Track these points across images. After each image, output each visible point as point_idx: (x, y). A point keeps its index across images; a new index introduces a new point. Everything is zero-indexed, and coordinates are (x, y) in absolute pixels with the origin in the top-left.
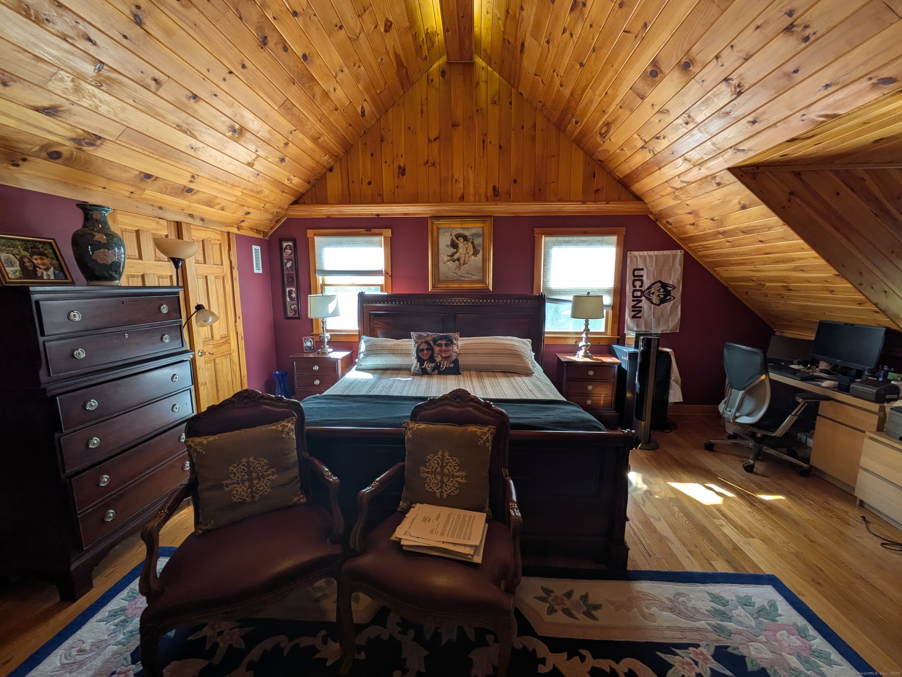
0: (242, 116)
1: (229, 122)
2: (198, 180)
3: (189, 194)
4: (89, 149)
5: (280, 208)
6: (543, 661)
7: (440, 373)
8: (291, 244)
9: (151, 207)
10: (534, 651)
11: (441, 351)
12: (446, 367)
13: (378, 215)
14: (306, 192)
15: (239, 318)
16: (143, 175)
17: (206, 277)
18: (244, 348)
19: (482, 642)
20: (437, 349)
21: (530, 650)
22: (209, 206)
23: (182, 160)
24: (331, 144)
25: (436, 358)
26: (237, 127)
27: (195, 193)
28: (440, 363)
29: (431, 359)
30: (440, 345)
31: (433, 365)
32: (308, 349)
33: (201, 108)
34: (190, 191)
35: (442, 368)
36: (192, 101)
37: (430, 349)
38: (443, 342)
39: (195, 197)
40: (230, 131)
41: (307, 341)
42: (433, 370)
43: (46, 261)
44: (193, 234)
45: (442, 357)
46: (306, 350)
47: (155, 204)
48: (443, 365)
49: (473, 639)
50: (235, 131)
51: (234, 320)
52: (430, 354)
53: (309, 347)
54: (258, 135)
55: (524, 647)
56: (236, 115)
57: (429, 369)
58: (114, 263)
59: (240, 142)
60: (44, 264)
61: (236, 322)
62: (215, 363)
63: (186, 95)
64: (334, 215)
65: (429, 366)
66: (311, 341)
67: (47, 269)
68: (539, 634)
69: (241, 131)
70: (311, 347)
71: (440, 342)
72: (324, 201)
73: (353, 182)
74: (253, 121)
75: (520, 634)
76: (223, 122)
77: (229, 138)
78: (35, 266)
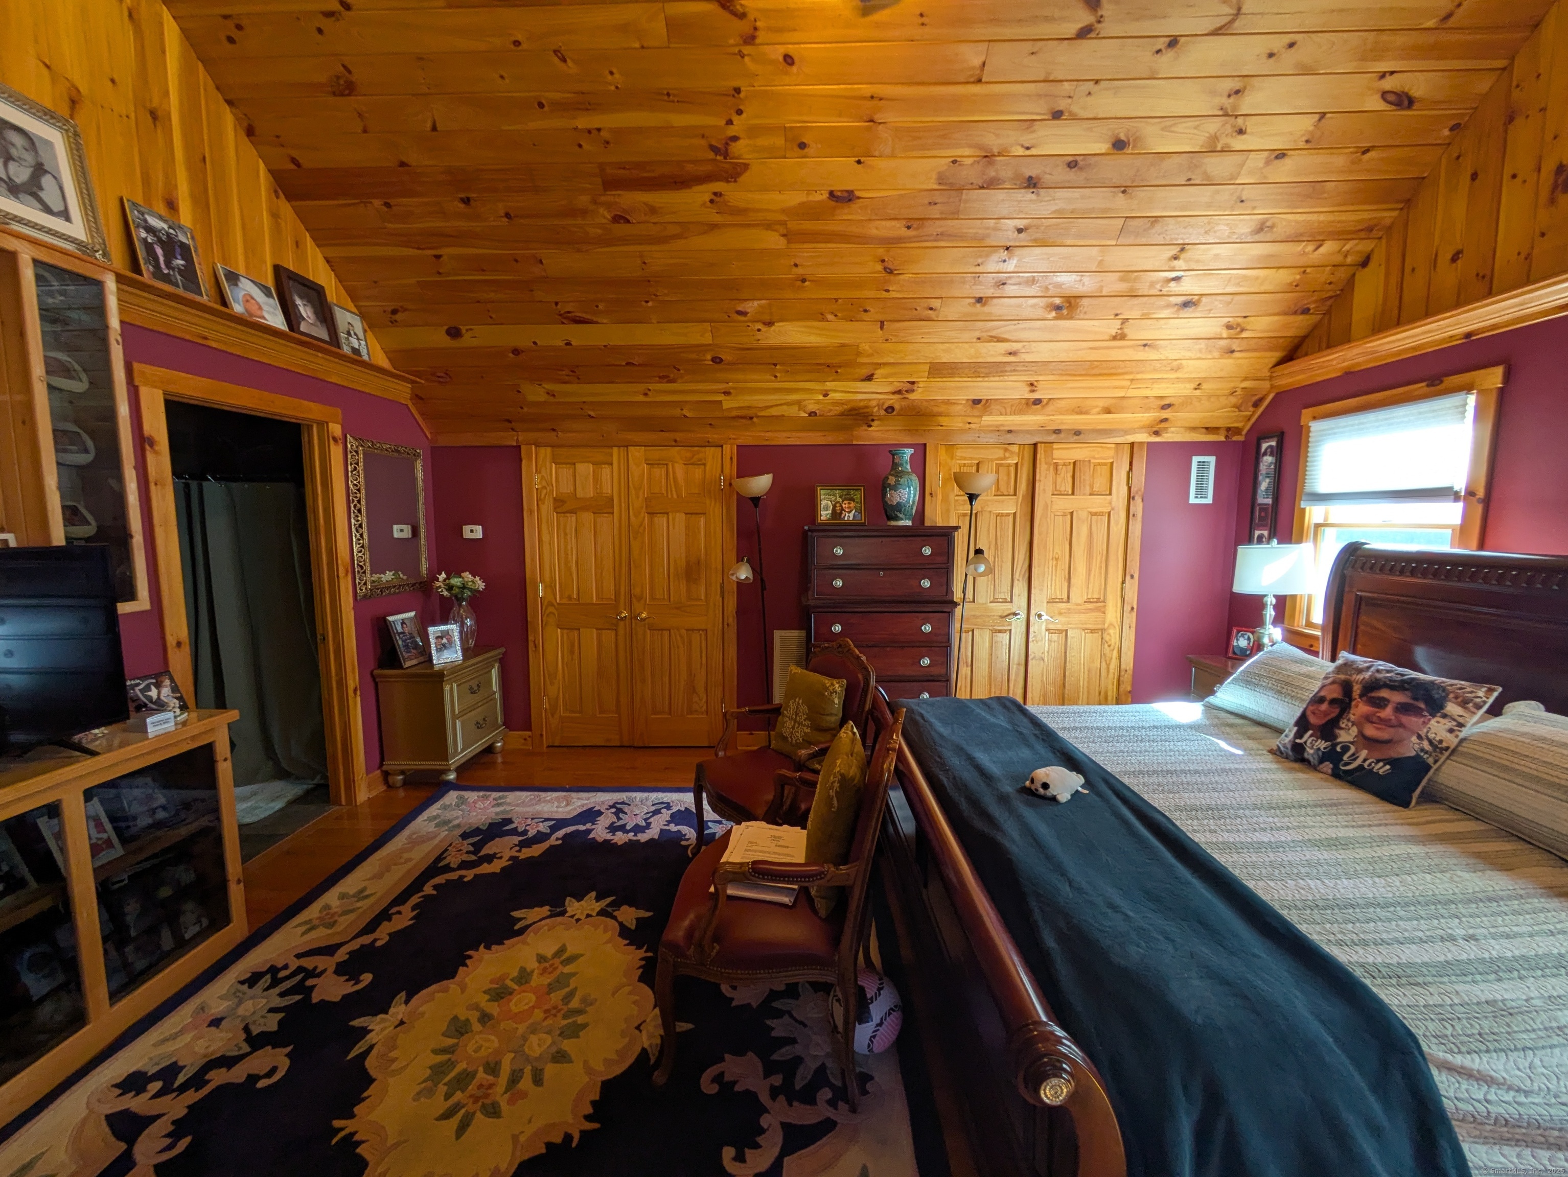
0: (1059, 285)
1: (1042, 302)
2: (1040, 386)
3: (1038, 406)
4: (912, 396)
5: (1246, 379)
6: (740, 1158)
7: (1338, 775)
8: (1274, 443)
9: (998, 433)
10: (757, 1146)
11: (1368, 719)
12: (1361, 767)
13: (1468, 335)
14: (1312, 331)
15: (1132, 577)
16: (971, 403)
17: (1072, 513)
18: (1134, 625)
19: (770, 1069)
20: (1361, 708)
21: (759, 1139)
22: (1081, 413)
23: (1006, 371)
24: (1331, 217)
25: (1342, 732)
26: (1058, 301)
27: (1047, 404)
28: (1346, 749)
29: (1327, 731)
30: (1381, 703)
31: (1322, 745)
32: (1238, 653)
33: (996, 308)
34: (1037, 402)
35: (1347, 764)
36: (978, 305)
37: (1343, 703)
38: (1398, 698)
39: (1050, 408)
40: (1051, 311)
41: (1243, 636)
42: (1321, 761)
43: (852, 505)
44: (1055, 456)
45: (1361, 734)
46: (1234, 653)
47: (1002, 428)
48: (1354, 757)
49: (775, 1057)
50: (1058, 308)
51: (1120, 580)
52: (1333, 715)
53: (1241, 649)
54: (1104, 294)
55: (762, 1131)
56: (1047, 289)
57: (1310, 752)
58: (898, 503)
59: (1077, 317)
60: (849, 508)
61: (1123, 582)
62: (1066, 635)
63: (969, 304)
64: (1358, 364)
65: (1314, 745)
66: (1249, 639)
67: (849, 512)
68: (786, 1160)
69: (1070, 303)
70: (1246, 650)
71: (1384, 693)
72: (1345, 338)
73: (1413, 270)
74: (1081, 280)
75: (785, 1126)
76: (1033, 306)
77: (1055, 318)
78: (842, 509)
